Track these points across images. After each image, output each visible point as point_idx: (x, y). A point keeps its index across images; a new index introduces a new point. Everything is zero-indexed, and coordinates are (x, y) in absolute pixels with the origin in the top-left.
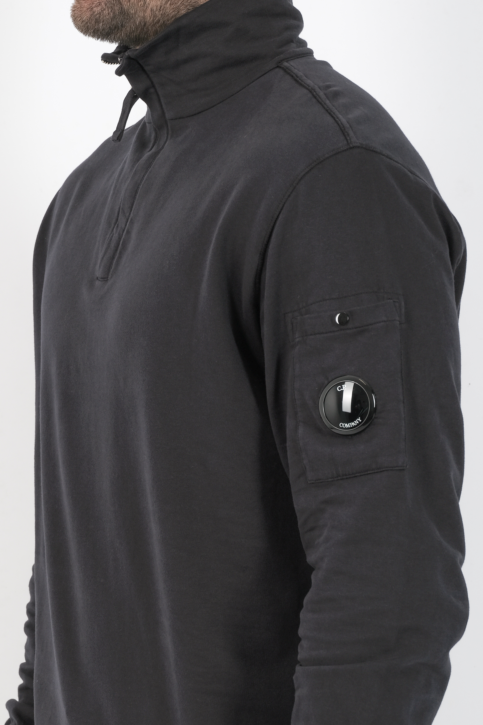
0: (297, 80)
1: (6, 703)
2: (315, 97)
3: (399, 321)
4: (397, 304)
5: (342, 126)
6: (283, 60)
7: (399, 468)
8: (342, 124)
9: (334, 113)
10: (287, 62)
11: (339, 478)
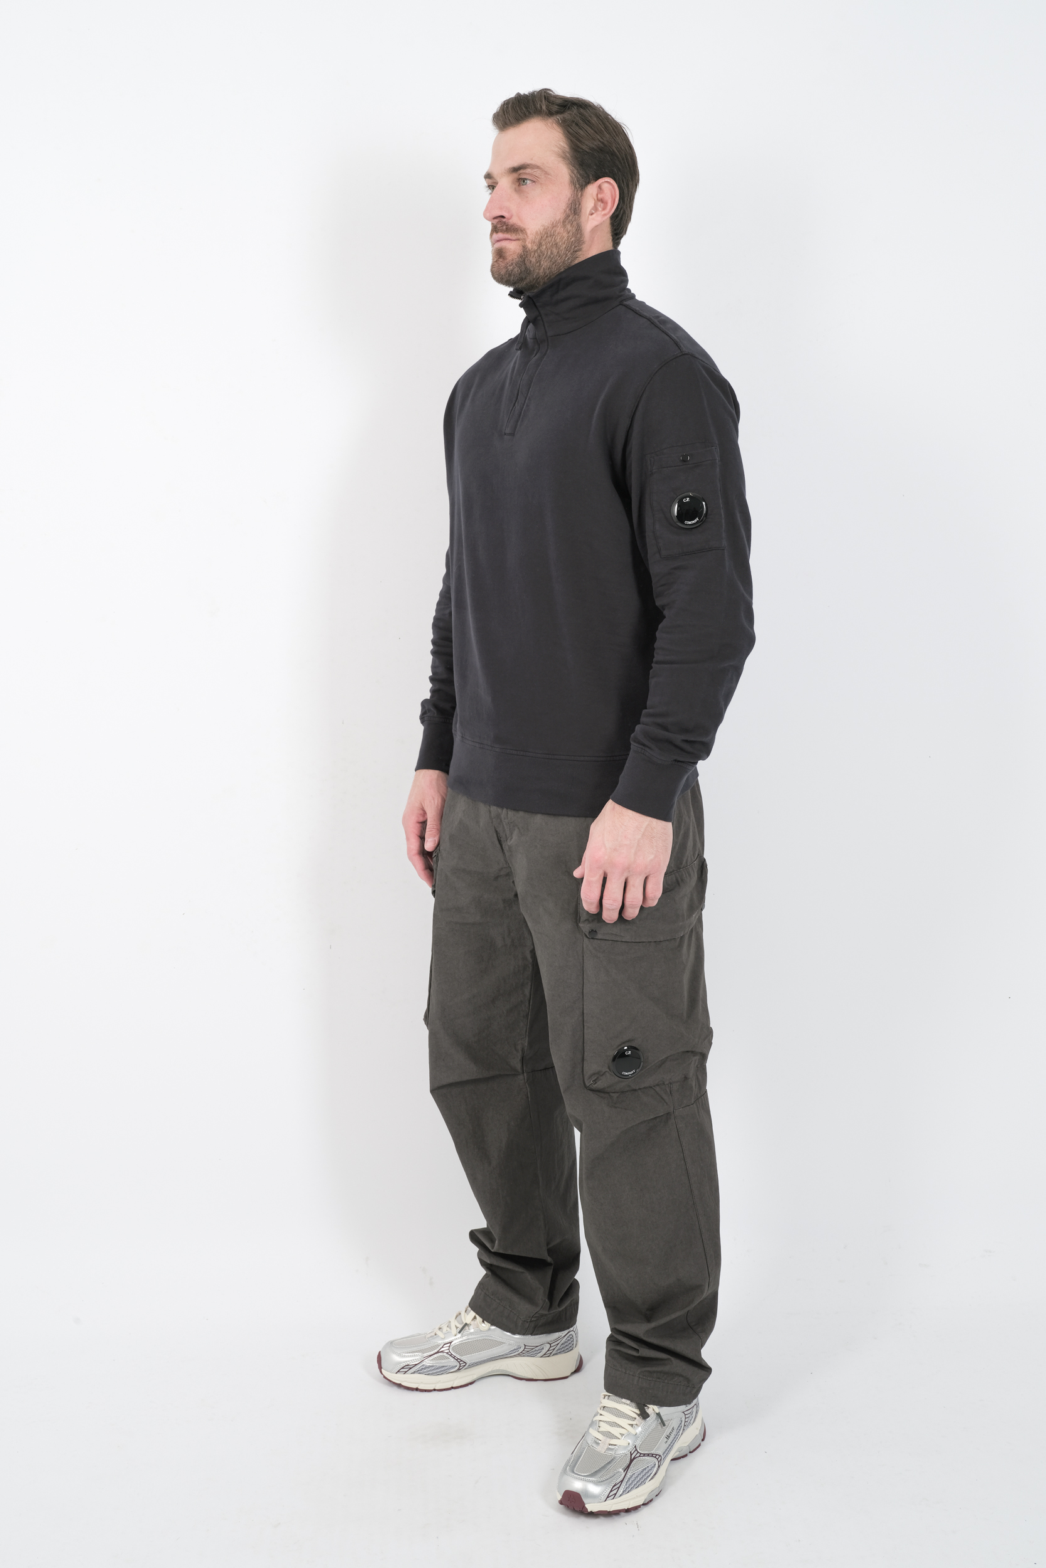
0: (637, 313)
2: (653, 324)
3: (718, 460)
5: (674, 341)
6: (623, 300)
7: (722, 548)
9: (668, 333)
10: (625, 301)
11: (684, 554)
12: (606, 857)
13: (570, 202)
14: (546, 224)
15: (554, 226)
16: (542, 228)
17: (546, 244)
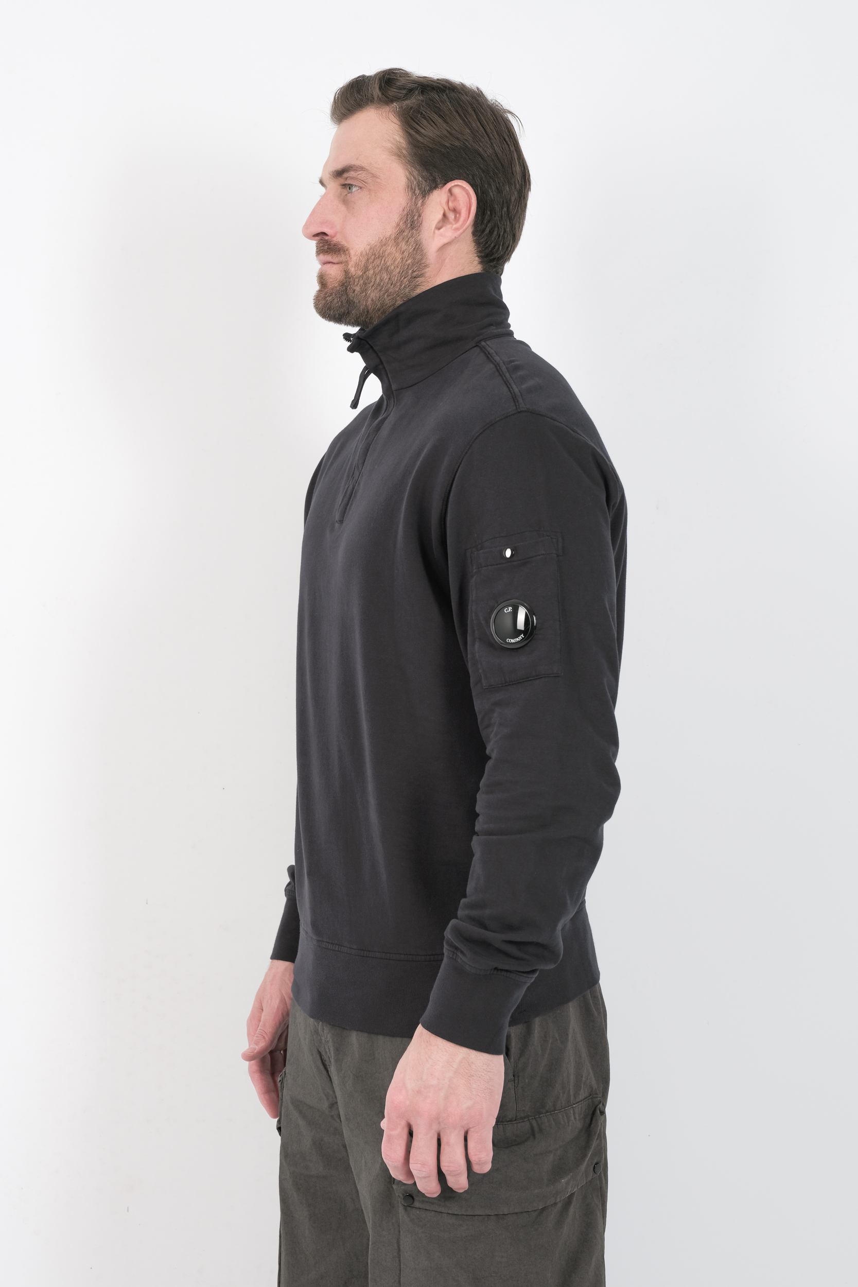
0: (489, 357)
1: (287, 868)
2: (498, 371)
3: (556, 554)
4: (554, 540)
5: (513, 394)
6: (482, 340)
7: (555, 675)
8: (514, 393)
9: (510, 384)
10: (485, 342)
11: (507, 684)
12: (408, 1103)
13: (405, 212)
14: (373, 242)
15: (383, 243)
16: (369, 247)
17: (374, 268)
